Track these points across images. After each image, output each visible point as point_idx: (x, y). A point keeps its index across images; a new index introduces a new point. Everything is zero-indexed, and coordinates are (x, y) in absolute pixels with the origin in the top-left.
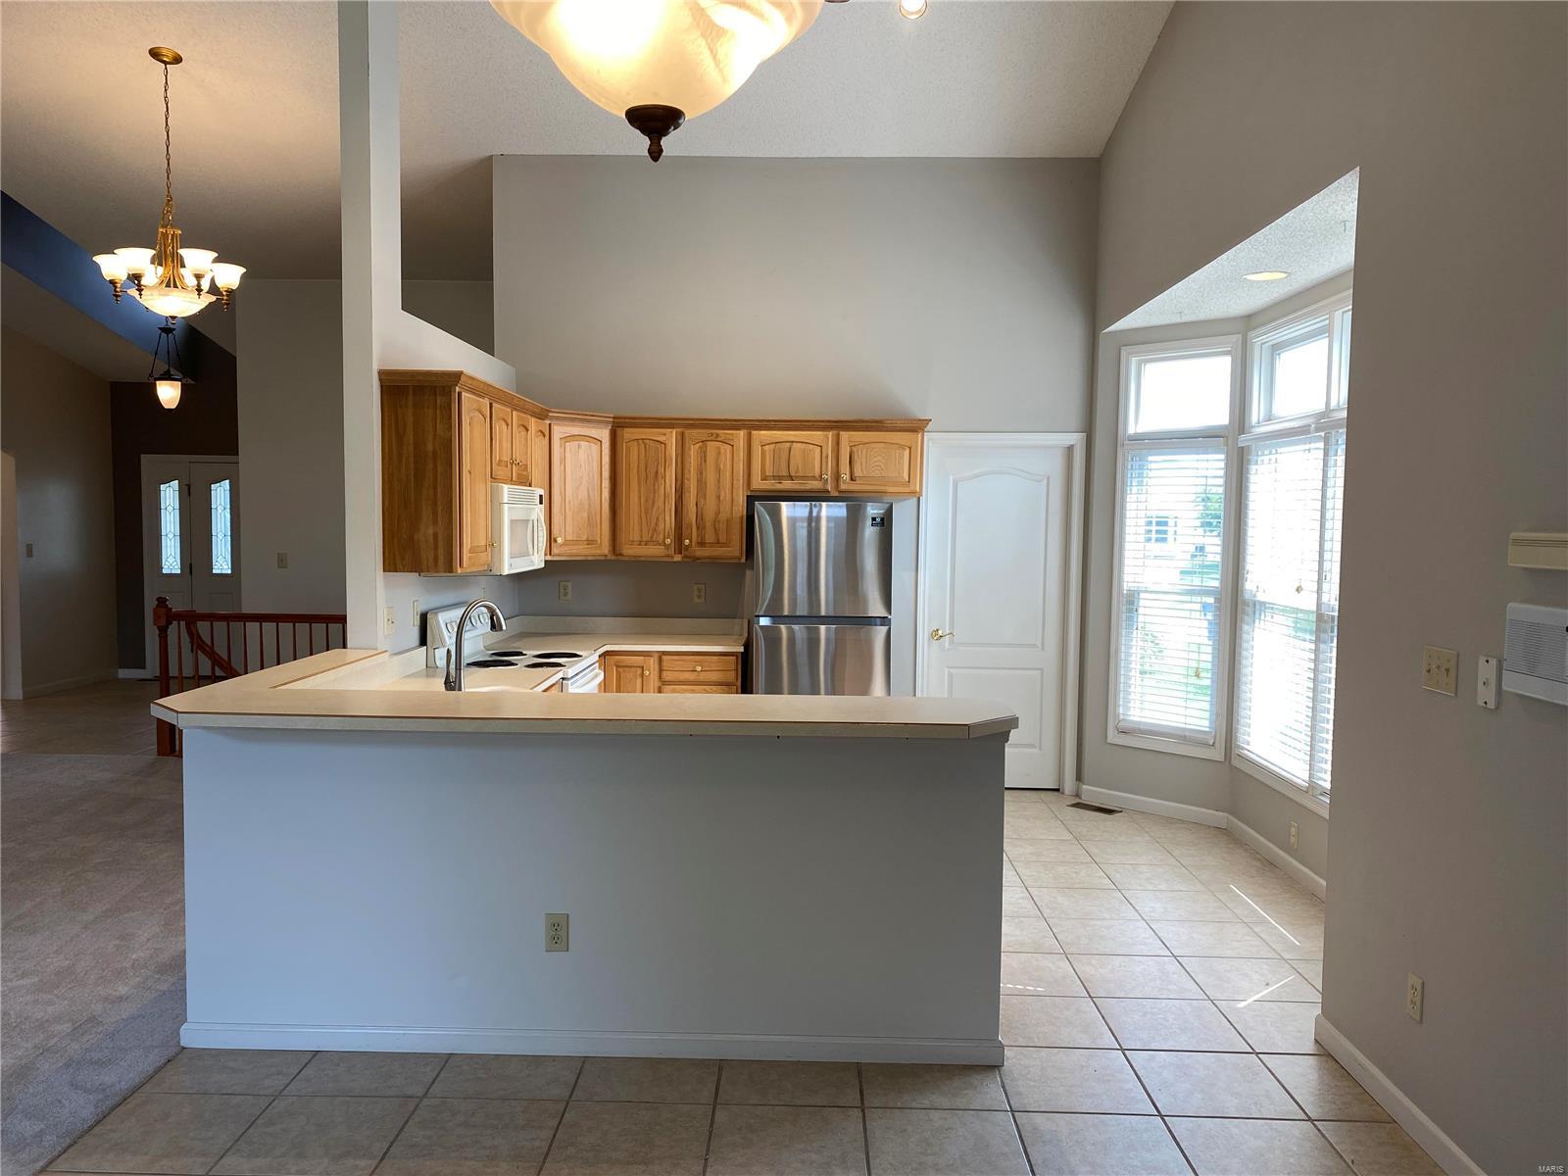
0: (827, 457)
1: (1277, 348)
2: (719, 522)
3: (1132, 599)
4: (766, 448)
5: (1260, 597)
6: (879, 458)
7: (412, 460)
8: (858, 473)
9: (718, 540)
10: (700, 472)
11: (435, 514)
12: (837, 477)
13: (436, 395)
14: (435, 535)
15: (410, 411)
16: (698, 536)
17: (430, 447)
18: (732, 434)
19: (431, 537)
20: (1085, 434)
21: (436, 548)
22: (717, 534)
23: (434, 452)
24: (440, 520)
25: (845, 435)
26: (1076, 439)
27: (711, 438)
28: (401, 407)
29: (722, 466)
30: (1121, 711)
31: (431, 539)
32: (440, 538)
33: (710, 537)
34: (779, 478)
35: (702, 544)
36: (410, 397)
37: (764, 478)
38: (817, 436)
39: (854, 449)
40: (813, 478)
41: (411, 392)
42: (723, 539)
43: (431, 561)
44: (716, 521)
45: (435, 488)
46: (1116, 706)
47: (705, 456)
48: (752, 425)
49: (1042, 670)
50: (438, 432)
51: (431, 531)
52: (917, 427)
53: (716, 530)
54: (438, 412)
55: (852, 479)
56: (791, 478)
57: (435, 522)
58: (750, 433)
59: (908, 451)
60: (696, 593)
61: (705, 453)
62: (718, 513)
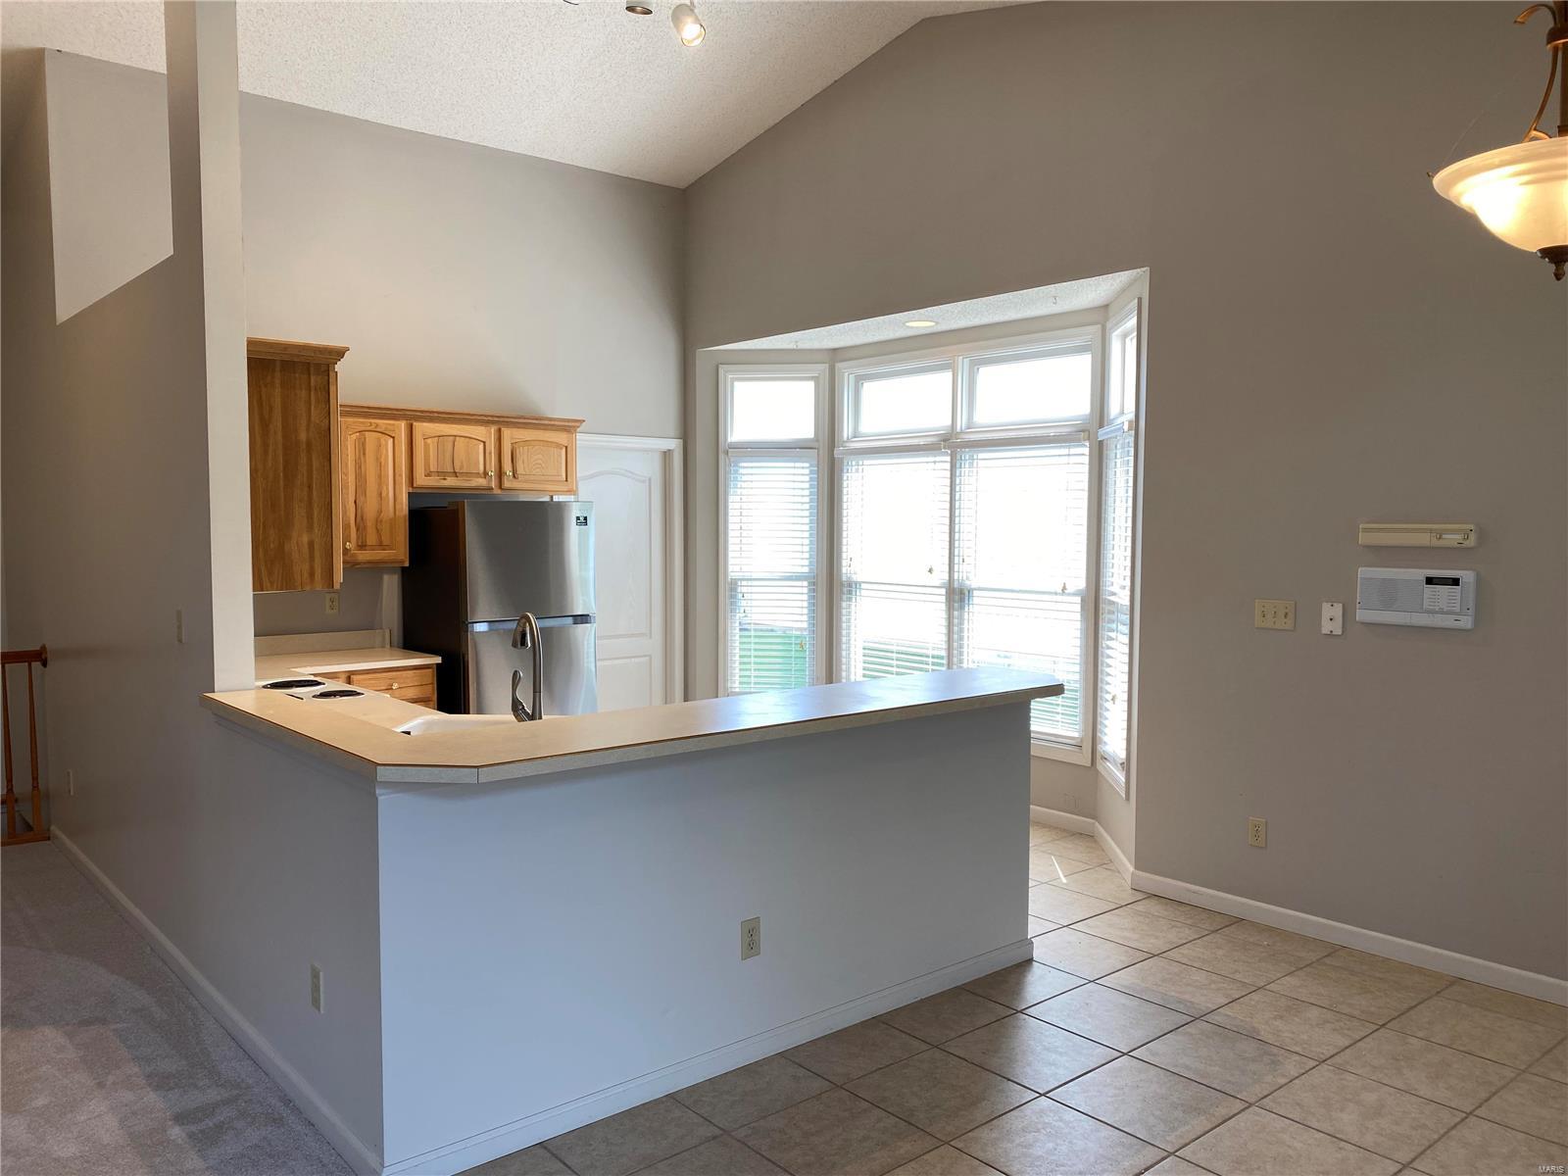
0: (490, 453)
1: (860, 379)
2: (381, 521)
3: (733, 585)
4: (429, 441)
5: (855, 578)
6: (540, 456)
7: (280, 452)
8: (520, 470)
9: (381, 542)
10: (359, 466)
11: (310, 517)
12: (500, 474)
13: (309, 374)
14: (311, 544)
15: (278, 391)
16: (358, 538)
17: (303, 436)
18: (393, 425)
19: (306, 546)
20: (681, 441)
21: (312, 558)
22: (380, 536)
23: (309, 444)
24: (315, 525)
25: (507, 433)
26: (674, 444)
27: (370, 428)
28: (266, 386)
29: (382, 460)
30: (729, 685)
31: (305, 550)
32: (316, 546)
33: (372, 539)
34: (443, 474)
35: (362, 546)
36: (278, 374)
37: (428, 475)
38: (478, 431)
39: (516, 446)
40: (478, 475)
41: (278, 368)
42: (386, 541)
43: (306, 575)
44: (378, 521)
45: (310, 487)
46: (726, 680)
47: (364, 450)
48: (412, 416)
49: (650, 656)
50: (313, 419)
51: (305, 539)
52: (569, 427)
53: (378, 530)
54: (312, 393)
55: (514, 476)
56: (455, 474)
57: (310, 528)
58: (412, 425)
59: (564, 450)
60: (328, 603)
61: (364, 444)
62: (380, 512)
